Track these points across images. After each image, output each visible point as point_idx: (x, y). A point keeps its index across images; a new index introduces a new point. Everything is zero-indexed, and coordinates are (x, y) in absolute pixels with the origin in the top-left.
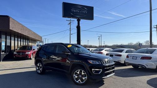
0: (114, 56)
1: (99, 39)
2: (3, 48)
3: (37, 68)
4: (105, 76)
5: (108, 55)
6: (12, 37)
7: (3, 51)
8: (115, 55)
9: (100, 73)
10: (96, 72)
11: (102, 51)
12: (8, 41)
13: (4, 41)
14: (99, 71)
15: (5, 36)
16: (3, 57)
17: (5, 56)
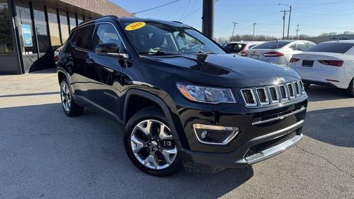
0: (316, 65)
1: (284, 18)
2: (28, 41)
3: (63, 98)
4: (249, 154)
5: (297, 60)
6: (48, 14)
7: (28, 49)
8: (321, 62)
9: (226, 141)
10: (212, 136)
11: (279, 51)
12: (40, 23)
13: (28, 24)
14: (226, 134)
15: (29, 10)
16: (31, 64)
17: (35, 59)
